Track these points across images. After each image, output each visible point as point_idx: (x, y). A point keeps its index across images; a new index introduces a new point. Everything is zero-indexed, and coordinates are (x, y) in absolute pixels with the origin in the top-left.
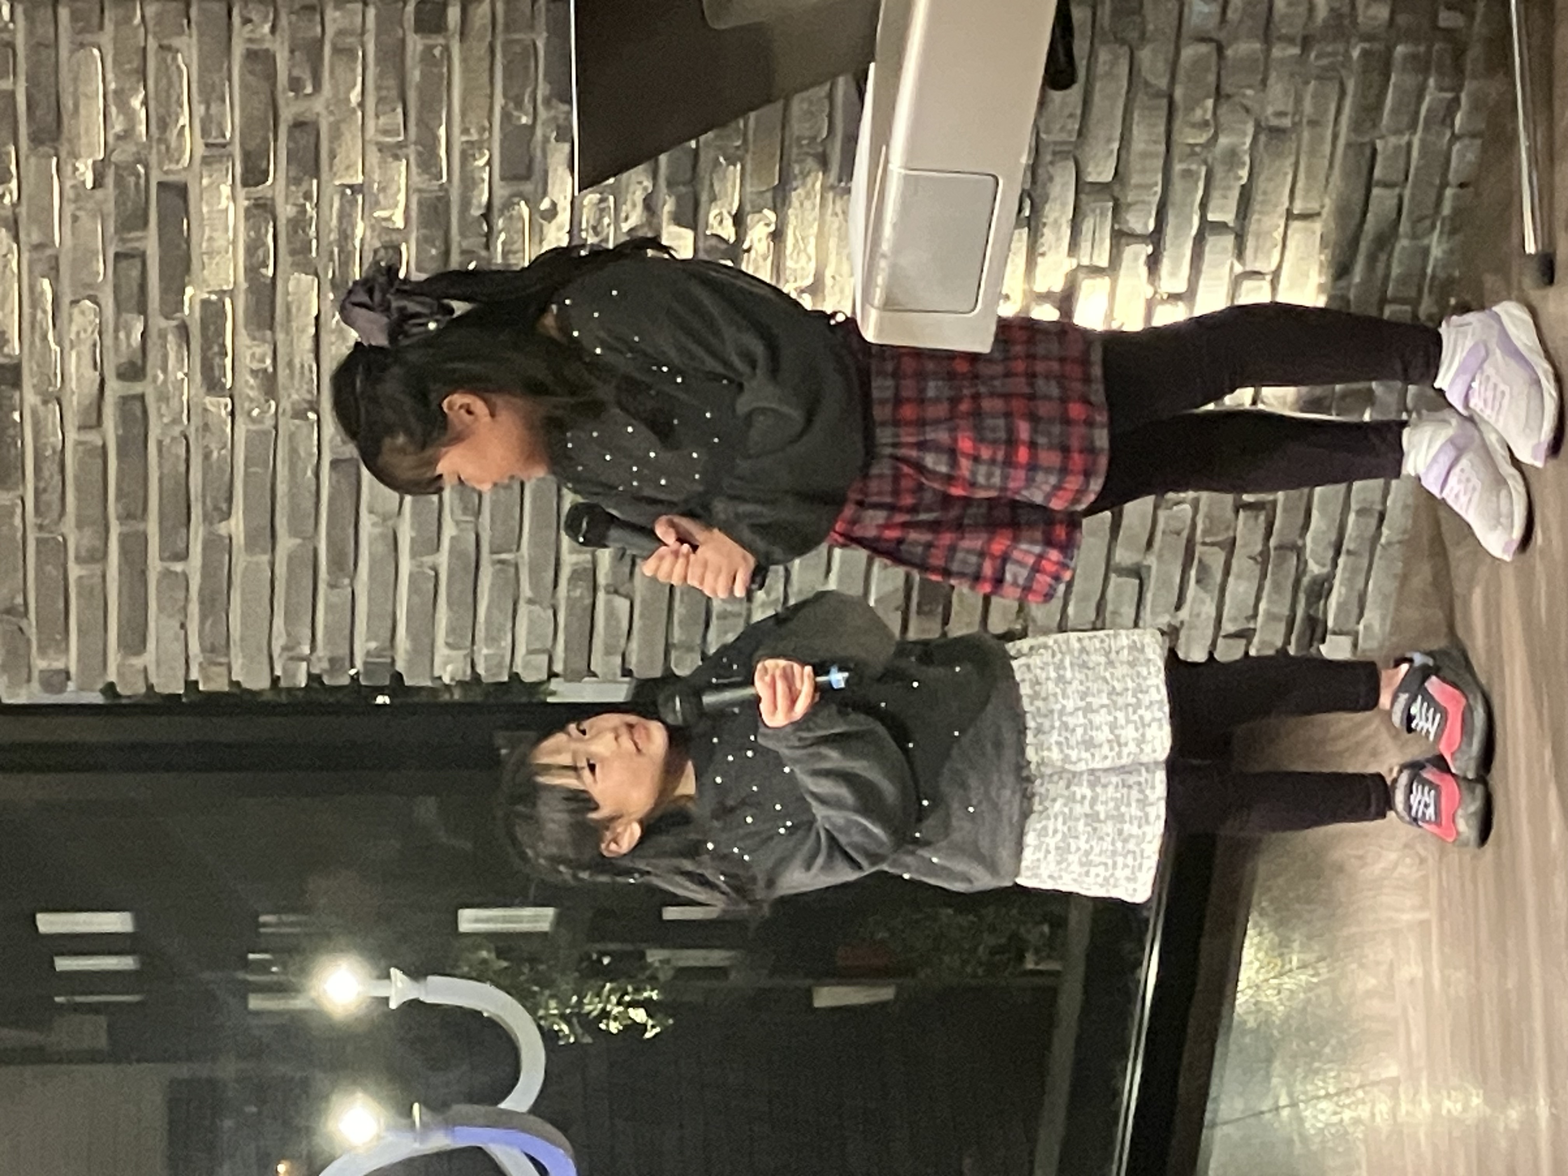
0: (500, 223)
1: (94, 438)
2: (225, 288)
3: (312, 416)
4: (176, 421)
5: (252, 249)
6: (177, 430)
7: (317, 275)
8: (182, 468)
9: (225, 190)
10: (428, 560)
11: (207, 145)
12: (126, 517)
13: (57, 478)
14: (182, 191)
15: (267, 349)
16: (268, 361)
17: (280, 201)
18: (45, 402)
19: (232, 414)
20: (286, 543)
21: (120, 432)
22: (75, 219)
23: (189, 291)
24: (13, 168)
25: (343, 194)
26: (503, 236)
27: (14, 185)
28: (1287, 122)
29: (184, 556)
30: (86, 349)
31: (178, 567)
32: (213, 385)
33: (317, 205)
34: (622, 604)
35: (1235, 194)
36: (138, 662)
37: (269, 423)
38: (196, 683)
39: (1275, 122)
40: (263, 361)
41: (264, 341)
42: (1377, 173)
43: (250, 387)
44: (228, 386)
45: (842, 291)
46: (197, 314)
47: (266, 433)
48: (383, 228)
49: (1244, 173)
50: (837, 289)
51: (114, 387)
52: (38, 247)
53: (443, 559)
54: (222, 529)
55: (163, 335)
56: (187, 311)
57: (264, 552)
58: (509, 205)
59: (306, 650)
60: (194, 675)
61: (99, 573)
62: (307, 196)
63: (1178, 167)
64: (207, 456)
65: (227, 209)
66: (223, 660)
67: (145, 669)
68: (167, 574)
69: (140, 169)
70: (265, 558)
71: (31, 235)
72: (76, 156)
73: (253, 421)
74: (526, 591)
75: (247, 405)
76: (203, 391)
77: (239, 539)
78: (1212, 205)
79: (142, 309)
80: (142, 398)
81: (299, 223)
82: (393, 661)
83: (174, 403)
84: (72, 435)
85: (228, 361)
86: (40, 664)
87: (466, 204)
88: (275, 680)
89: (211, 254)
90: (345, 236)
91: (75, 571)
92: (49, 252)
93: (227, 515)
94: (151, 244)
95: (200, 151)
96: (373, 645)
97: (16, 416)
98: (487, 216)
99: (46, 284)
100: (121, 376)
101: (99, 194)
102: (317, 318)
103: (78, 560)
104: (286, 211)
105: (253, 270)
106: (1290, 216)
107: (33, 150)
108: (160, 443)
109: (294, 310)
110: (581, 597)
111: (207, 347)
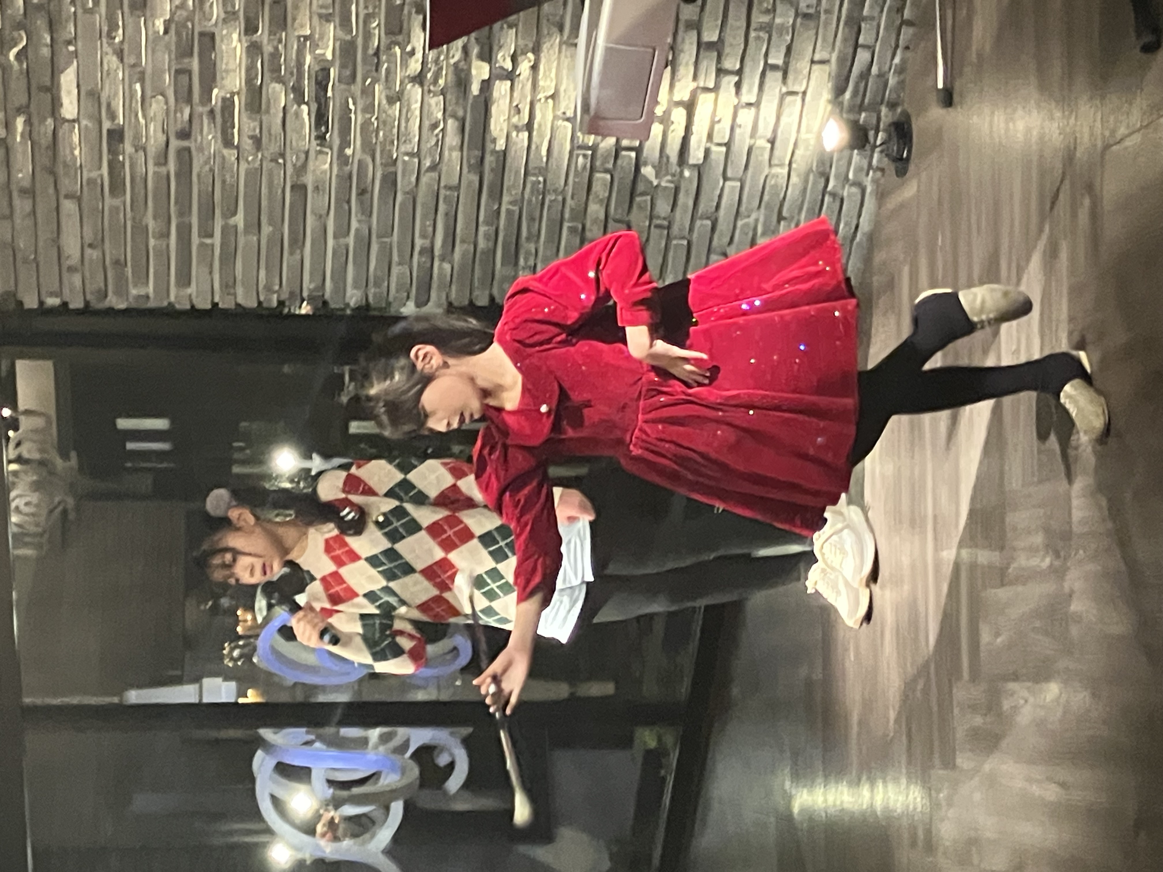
0: (384, 58)
1: (163, 170)
2: (235, 90)
3: (281, 161)
4: (207, 162)
5: (250, 69)
6: (207, 168)
7: (284, 84)
8: (210, 189)
9: (235, 36)
10: (342, 241)
11: (226, 12)
12: (180, 214)
13: (143, 192)
14: (212, 36)
15: (257, 124)
16: (258, 131)
17: (265, 43)
18: (136, 151)
19: (238, 159)
20: (267, 229)
21: (177, 167)
22: (154, 52)
23: (215, 91)
24: (120, 23)
25: (299, 41)
26: (386, 65)
27: (121, 31)
28: (811, 11)
29: (211, 236)
30: (159, 122)
31: (208, 241)
32: (228, 142)
33: (285, 45)
34: (447, 267)
35: (783, 50)
36: (186, 292)
37: (257, 164)
38: (217, 304)
39: (806, 11)
40: (254, 130)
41: (254, 120)
42: (861, 40)
43: (248, 144)
44: (236, 144)
45: (569, 98)
46: (219, 104)
47: (256, 169)
48: (320, 59)
49: (789, 38)
50: (567, 97)
51: (174, 143)
52: (134, 66)
53: (351, 240)
54: (232, 221)
55: (201, 116)
56: (213, 102)
57: (255, 235)
58: (389, 48)
59: (277, 288)
60: (217, 299)
61: (165, 244)
62: (280, 41)
63: (753, 34)
64: (224, 182)
65: (235, 48)
66: (232, 291)
67: (190, 296)
68: (202, 245)
69: (190, 25)
70: (255, 238)
71: (130, 60)
72: (155, 17)
74: (395, 258)
75: (246, 155)
76: (221, 146)
77: (241, 225)
78: (770, 56)
79: (189, 100)
80: (189, 149)
81: (275, 55)
82: (323, 296)
83: (206, 153)
84: (151, 169)
85: (236, 131)
86: (134, 292)
87: (365, 48)
88: (260, 303)
89: (227, 71)
90: (300, 64)
91: (152, 242)
92: (139, 69)
93: (235, 213)
94: (195, 64)
95: (223, 15)
96: (312, 286)
97: (121, 158)
98: (377, 53)
99: (138, 87)
100: (178, 137)
101: (167, 37)
102: (284, 108)
103: (154, 237)
104: (268, 49)
105: (250, 81)
106: (813, 62)
107: (132, 13)
108: (199, 176)
109: (272, 103)
110: (425, 262)
111: (224, 122)
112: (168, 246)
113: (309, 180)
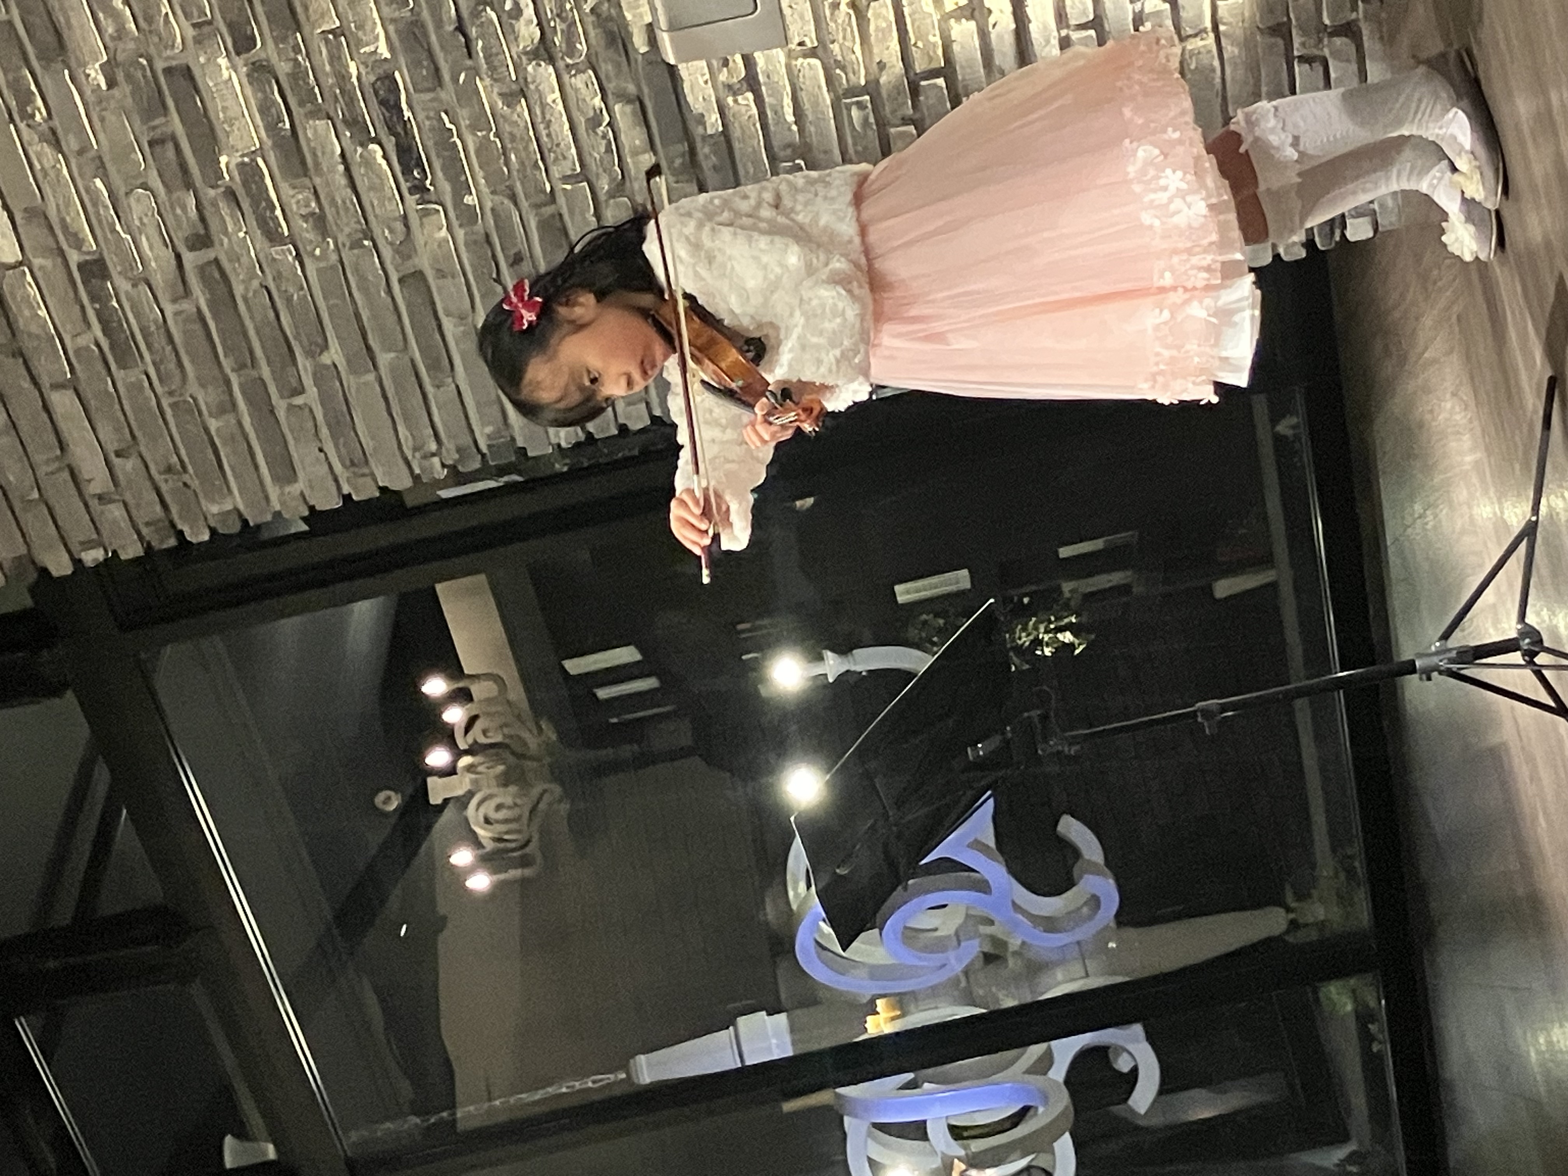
0: (473, 32)
1: (186, 306)
2: (253, 149)
3: (368, 243)
4: (252, 275)
5: (265, 108)
6: (255, 283)
7: (329, 118)
8: (271, 314)
9: (223, 61)
11: (194, 26)
12: (240, 367)
13: (169, 348)
14: (187, 73)
15: (308, 194)
16: (313, 204)
17: (274, 59)
18: (134, 286)
19: (298, 256)
20: (384, 358)
21: (208, 296)
22: (102, 120)
23: (223, 160)
24: (33, 88)
25: (327, 41)
26: (480, 43)
27: (39, 102)
29: (300, 390)
30: (152, 231)
31: (299, 401)
32: (273, 236)
33: (308, 55)
36: (295, 489)
37: (334, 257)
38: (350, 495)
40: (307, 205)
41: (304, 187)
43: (306, 230)
44: (286, 234)
46: (237, 178)
47: (333, 267)
48: (373, 62)
51: (189, 258)
52: (81, 152)
54: (326, 359)
55: (214, 204)
56: (227, 177)
57: (369, 371)
58: (476, 14)
59: (433, 447)
60: (346, 489)
61: (233, 421)
62: (296, 49)
64: (289, 300)
65: (230, 78)
66: (366, 471)
67: (302, 494)
68: (291, 408)
69: (143, 61)
70: (371, 377)
71: (71, 143)
72: (85, 65)
73: (318, 259)
75: (309, 248)
76: (267, 244)
77: (343, 365)
79: (189, 184)
80: (216, 261)
81: (297, 74)
82: (513, 439)
83: (244, 260)
84: (169, 309)
85: (278, 212)
86: (215, 509)
87: (439, 24)
88: (416, 478)
89: (230, 121)
90: (342, 77)
91: (213, 425)
92: (92, 154)
93: (325, 347)
94: (177, 126)
95: (190, 32)
96: (489, 429)
97: (115, 303)
98: (461, 29)
99: (98, 183)
100: (192, 248)
101: (116, 92)
102: (343, 155)
103: (211, 415)
104: (283, 68)
105: (272, 127)
107: (45, 68)
108: (245, 299)
109: (319, 154)
111: (255, 205)
112: (240, 424)
113: (424, 262)
